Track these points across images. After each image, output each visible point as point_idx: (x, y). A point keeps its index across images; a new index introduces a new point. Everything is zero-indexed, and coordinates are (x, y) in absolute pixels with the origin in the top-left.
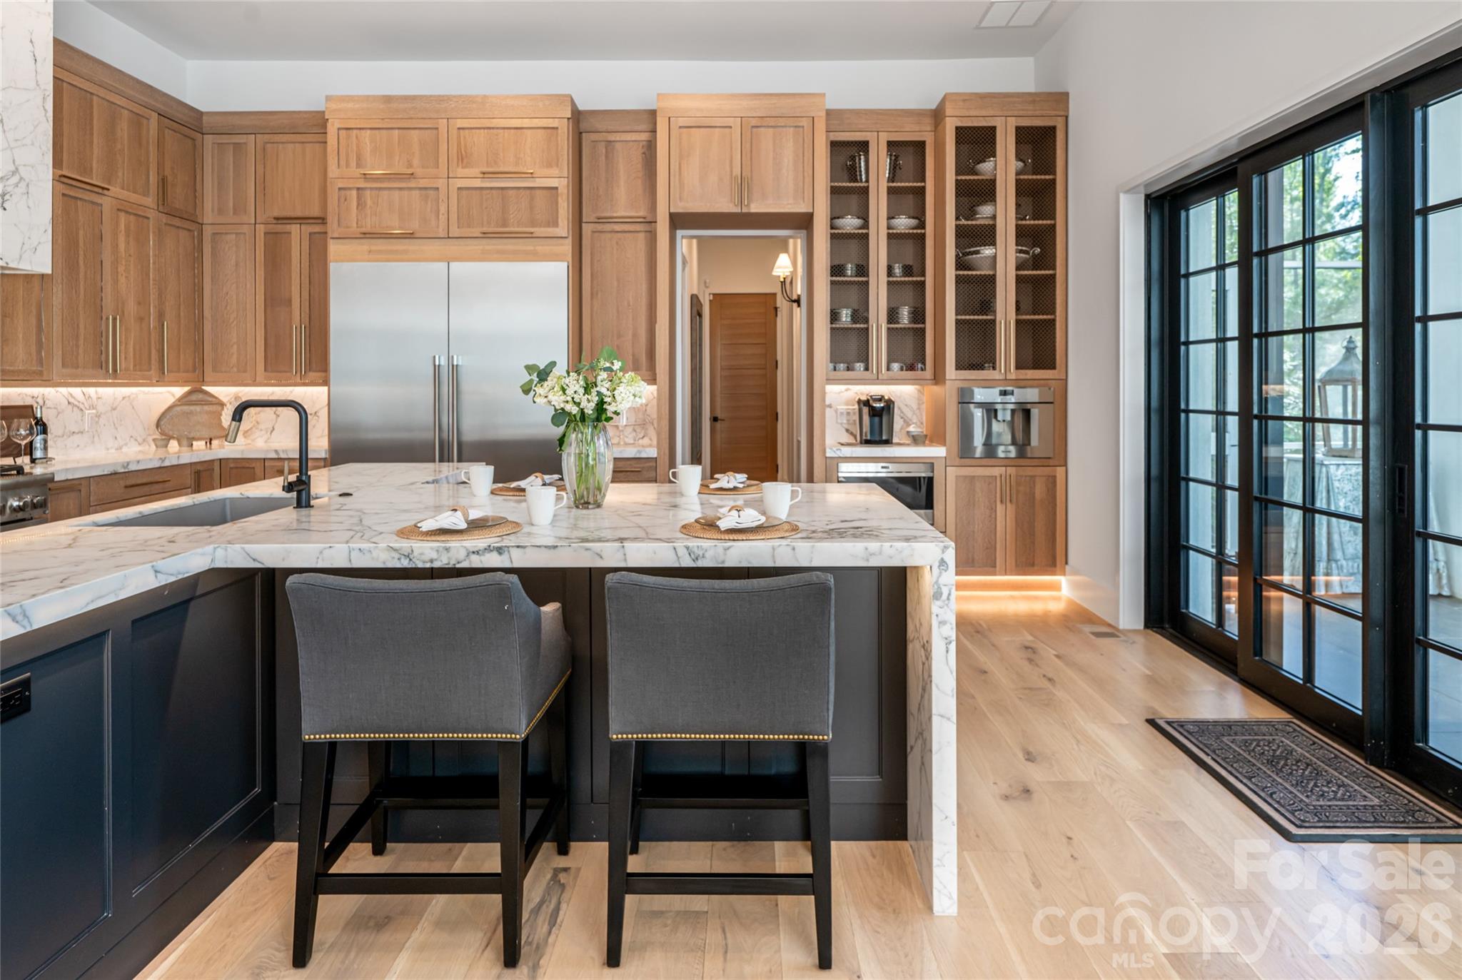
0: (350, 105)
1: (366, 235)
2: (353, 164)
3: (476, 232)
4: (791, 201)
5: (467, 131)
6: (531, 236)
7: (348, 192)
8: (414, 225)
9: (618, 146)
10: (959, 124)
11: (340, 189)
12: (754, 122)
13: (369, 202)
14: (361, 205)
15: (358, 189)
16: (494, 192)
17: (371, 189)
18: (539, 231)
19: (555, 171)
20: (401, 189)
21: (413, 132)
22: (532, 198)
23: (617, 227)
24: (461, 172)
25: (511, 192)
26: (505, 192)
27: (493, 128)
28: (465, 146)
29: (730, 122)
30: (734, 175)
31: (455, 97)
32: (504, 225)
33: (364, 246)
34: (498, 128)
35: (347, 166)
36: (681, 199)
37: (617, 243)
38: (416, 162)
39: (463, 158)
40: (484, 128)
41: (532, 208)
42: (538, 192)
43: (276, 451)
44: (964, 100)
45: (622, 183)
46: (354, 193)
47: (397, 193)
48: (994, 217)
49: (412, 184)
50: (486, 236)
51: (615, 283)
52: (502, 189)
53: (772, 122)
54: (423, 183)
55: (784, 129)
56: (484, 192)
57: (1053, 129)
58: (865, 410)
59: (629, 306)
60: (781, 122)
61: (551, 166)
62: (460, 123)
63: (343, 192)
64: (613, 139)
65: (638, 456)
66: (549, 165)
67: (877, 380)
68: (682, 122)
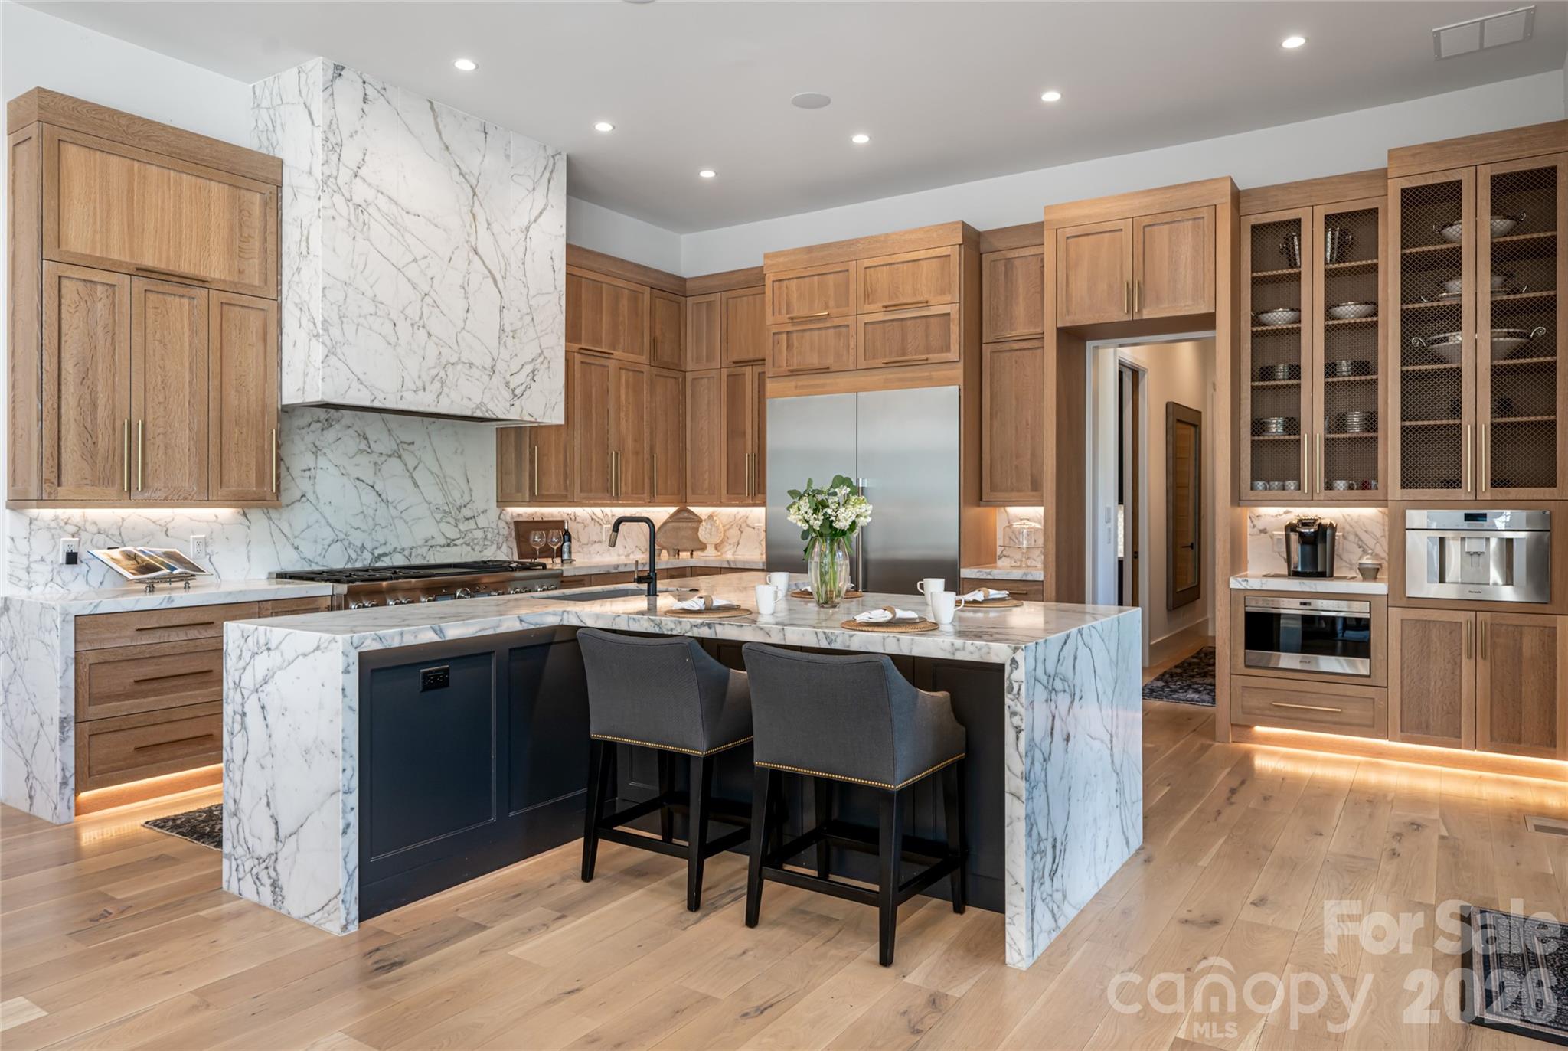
0: (782, 260)
1: (794, 373)
2: (784, 311)
3: (879, 362)
4: (1189, 302)
5: (872, 269)
6: (926, 362)
7: (780, 336)
8: (829, 361)
9: (1017, 262)
10: (1407, 185)
11: (774, 334)
12: (1147, 221)
13: (796, 344)
14: (790, 346)
15: (788, 332)
16: (895, 323)
17: (797, 331)
18: (934, 357)
19: (947, 298)
20: (820, 329)
21: (829, 276)
22: (927, 327)
23: (1016, 346)
24: (868, 308)
25: (909, 322)
26: (904, 322)
27: (894, 264)
28: (871, 284)
29: (1121, 224)
30: (1125, 280)
31: (861, 239)
32: (904, 354)
33: (792, 382)
34: (898, 263)
35: (779, 312)
36: (1068, 312)
37: (1016, 362)
38: (832, 303)
39: (869, 295)
40: (886, 265)
41: (927, 336)
42: (932, 320)
43: (728, 562)
44: (1414, 155)
45: (1021, 299)
46: (784, 336)
47: (816, 333)
49: (828, 324)
50: (888, 365)
51: (1014, 402)
52: (902, 320)
53: (1166, 218)
54: (837, 322)
55: (1181, 224)
56: (887, 324)
57: (1552, 170)
58: (1294, 537)
59: (1027, 424)
60: (1178, 216)
61: (944, 294)
62: (867, 263)
63: (776, 337)
64: (1013, 256)
65: (1024, 578)
66: (943, 292)
67: (1311, 501)
68: (1069, 232)
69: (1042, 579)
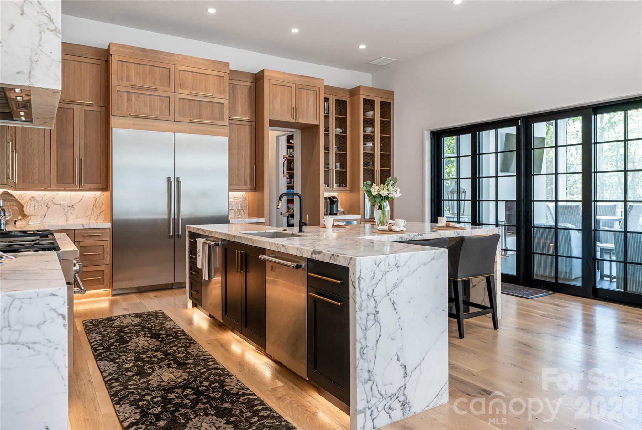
0: (124, 50)
1: (131, 116)
2: (125, 79)
3: (187, 119)
4: (312, 120)
5: (183, 72)
6: (213, 124)
7: (122, 93)
8: (157, 113)
9: (238, 86)
10: (365, 98)
11: (118, 91)
12: (300, 86)
13: (133, 99)
14: (129, 100)
15: (128, 92)
16: (195, 102)
17: (135, 93)
18: (215, 122)
19: (223, 96)
20: (150, 95)
21: (156, 68)
22: (212, 107)
24: (181, 91)
25: (203, 103)
27: (195, 72)
28: (182, 79)
29: (291, 85)
30: (293, 107)
31: (177, 54)
32: (200, 118)
33: (131, 121)
34: (197, 73)
35: (122, 79)
36: (273, 114)
38: (158, 83)
39: (181, 84)
40: (191, 72)
41: (212, 111)
42: (215, 104)
44: (366, 89)
45: (239, 103)
46: (126, 94)
47: (148, 96)
48: (373, 132)
49: (156, 93)
50: (191, 122)
51: (237, 147)
52: (199, 101)
53: (305, 87)
54: (161, 94)
55: (310, 91)
56: (191, 101)
57: (390, 103)
60: (309, 88)
61: (221, 94)
62: (180, 68)
63: (119, 93)
64: (236, 83)
65: (257, 222)
66: (220, 93)
67: (332, 190)
68: (274, 81)
69: (264, 222)
